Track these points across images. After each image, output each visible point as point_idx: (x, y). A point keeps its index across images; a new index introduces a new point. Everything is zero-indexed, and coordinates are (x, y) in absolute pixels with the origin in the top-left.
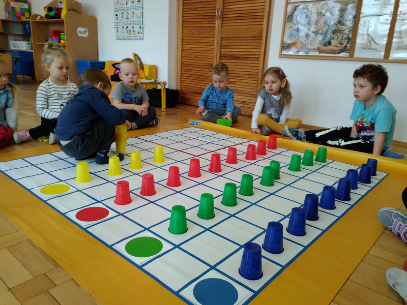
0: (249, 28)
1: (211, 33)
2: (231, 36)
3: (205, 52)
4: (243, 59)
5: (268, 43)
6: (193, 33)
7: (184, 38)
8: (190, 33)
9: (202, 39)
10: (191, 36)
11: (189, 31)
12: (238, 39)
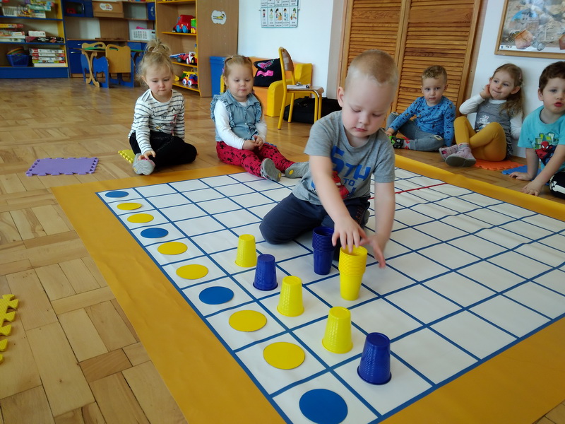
0: (451, 10)
1: (395, 16)
2: (423, 21)
3: (383, 44)
4: (439, 55)
5: (479, 32)
6: (368, 17)
7: (354, 25)
8: (364, 16)
9: (380, 25)
10: (364, 21)
11: (362, 15)
12: (433, 25)
